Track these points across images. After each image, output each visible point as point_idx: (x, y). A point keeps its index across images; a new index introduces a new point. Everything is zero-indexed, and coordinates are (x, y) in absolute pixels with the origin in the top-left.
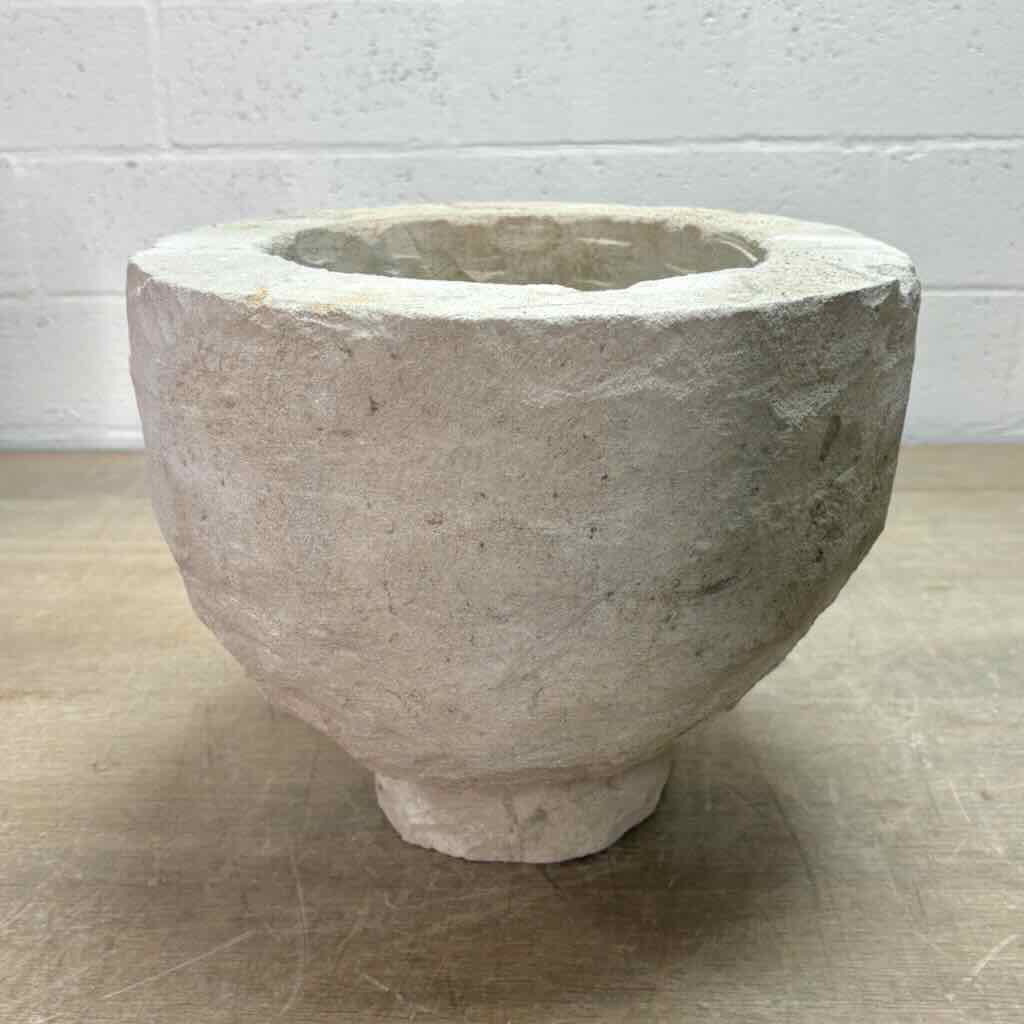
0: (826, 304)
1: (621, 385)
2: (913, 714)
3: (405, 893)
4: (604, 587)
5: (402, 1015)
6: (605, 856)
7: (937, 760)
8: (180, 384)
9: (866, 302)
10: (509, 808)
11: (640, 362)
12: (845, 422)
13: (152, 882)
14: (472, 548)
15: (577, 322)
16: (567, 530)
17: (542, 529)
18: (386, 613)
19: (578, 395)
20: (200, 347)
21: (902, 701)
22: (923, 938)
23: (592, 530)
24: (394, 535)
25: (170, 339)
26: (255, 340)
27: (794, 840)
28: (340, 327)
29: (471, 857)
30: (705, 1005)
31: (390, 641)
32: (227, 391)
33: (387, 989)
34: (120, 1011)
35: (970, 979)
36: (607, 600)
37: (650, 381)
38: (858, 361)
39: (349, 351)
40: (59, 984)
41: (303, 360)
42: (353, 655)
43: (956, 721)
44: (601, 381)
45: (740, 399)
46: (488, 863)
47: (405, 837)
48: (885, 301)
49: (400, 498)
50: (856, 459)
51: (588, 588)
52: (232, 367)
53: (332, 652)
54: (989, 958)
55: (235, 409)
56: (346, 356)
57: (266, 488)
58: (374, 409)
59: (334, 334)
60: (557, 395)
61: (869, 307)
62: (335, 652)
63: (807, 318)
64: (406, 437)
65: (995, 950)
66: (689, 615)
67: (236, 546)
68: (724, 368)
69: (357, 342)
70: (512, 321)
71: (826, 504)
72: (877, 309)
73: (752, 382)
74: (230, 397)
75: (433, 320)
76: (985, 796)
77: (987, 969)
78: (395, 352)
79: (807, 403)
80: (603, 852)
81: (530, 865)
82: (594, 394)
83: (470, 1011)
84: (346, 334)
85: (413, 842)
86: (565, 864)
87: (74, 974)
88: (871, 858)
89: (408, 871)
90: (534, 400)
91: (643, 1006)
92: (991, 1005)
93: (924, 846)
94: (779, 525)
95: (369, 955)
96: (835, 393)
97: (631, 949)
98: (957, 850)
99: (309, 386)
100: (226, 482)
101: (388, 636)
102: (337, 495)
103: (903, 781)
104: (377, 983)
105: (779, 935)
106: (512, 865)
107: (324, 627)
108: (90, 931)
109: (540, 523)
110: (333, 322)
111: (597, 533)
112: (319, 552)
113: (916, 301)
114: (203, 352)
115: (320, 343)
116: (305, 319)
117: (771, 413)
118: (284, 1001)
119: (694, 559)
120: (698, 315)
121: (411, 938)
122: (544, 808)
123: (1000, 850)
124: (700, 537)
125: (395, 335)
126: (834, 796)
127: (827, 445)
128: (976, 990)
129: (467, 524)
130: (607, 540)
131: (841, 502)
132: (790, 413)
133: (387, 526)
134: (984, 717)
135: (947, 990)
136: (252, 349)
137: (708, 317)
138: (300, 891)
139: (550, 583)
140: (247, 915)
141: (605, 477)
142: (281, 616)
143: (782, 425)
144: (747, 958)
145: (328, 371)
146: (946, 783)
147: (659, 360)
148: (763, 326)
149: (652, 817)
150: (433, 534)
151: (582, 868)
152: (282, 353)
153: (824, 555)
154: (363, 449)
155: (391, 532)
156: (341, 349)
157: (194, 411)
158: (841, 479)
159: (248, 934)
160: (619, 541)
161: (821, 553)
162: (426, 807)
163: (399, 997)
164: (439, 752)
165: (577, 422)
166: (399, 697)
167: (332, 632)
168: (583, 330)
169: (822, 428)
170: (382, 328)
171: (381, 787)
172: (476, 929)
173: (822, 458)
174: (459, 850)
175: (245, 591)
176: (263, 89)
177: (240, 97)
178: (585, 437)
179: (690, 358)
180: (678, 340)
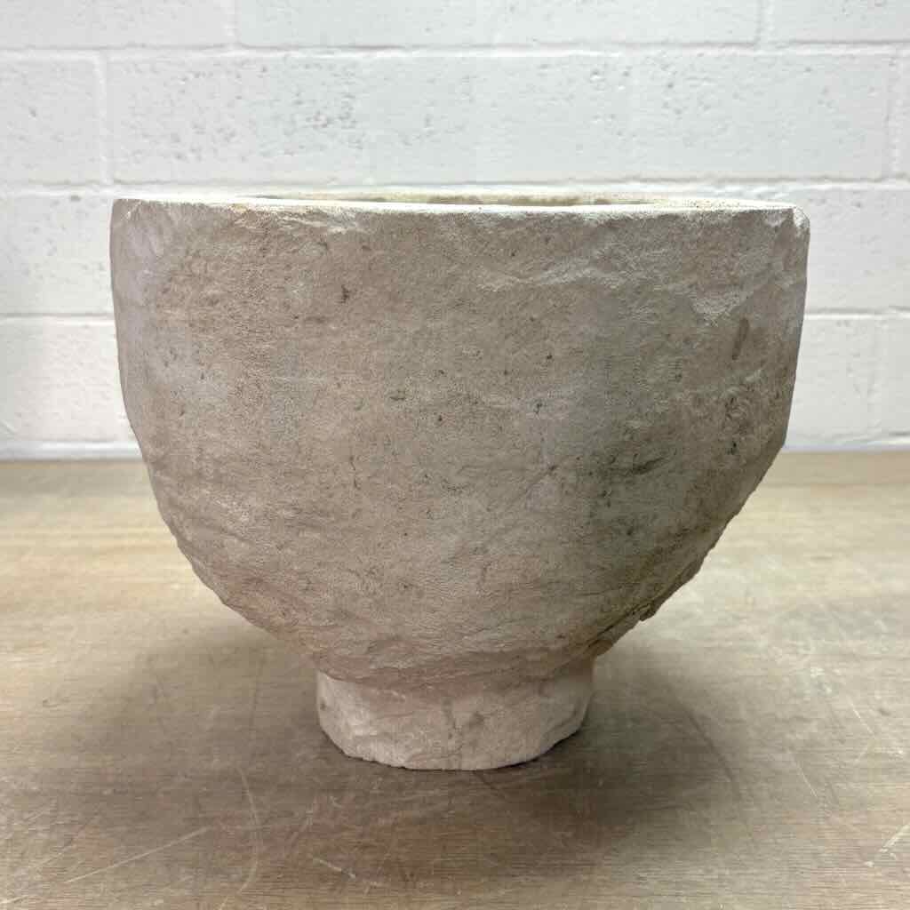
0: (736, 217)
1: (564, 273)
3: (351, 795)
4: (547, 460)
5: (357, 890)
6: (536, 763)
7: (836, 686)
8: (164, 292)
9: (767, 222)
10: (448, 714)
11: (580, 255)
12: (753, 326)
13: (108, 792)
14: (431, 421)
15: (525, 216)
16: (515, 405)
17: (494, 403)
18: (351, 488)
19: (526, 282)
22: (839, 820)
23: (538, 406)
24: (362, 412)
28: (318, 224)
29: (413, 765)
30: (642, 875)
31: (353, 517)
32: (211, 291)
33: (340, 870)
34: (84, 892)
35: (885, 850)
36: (550, 474)
37: (587, 271)
38: (763, 273)
39: (326, 245)
40: (22, 872)
41: (283, 255)
42: (316, 536)
44: (546, 270)
45: (665, 292)
48: (783, 224)
49: (367, 378)
50: (763, 362)
51: (536, 461)
52: (216, 268)
53: (298, 534)
54: (901, 834)
55: (219, 305)
56: (322, 249)
57: (244, 377)
58: (346, 296)
59: (313, 230)
60: (510, 281)
61: (768, 226)
62: (301, 535)
63: (719, 227)
64: (374, 322)
66: (622, 493)
67: (213, 435)
68: (652, 263)
69: (333, 236)
70: (470, 215)
71: (739, 399)
72: (776, 229)
74: (214, 296)
75: (400, 214)
76: (883, 712)
77: (900, 842)
78: (365, 244)
79: (721, 303)
80: (535, 760)
81: (468, 771)
82: (539, 282)
83: (421, 884)
84: (323, 229)
85: (354, 754)
86: (499, 770)
87: (37, 865)
88: (783, 760)
89: (353, 778)
90: (488, 284)
91: (585, 878)
92: (907, 870)
94: (698, 412)
95: (320, 844)
96: (743, 299)
97: (569, 834)
99: (288, 278)
100: (206, 376)
101: (351, 513)
102: (310, 378)
103: (807, 703)
104: (330, 865)
105: (707, 821)
106: (450, 772)
107: (293, 507)
108: (51, 831)
109: (493, 398)
110: (312, 220)
111: (542, 408)
112: (290, 432)
113: (807, 233)
114: (190, 257)
115: (299, 238)
116: (286, 218)
117: (691, 307)
118: (242, 881)
119: (627, 437)
120: (629, 215)
121: (360, 829)
122: (482, 713)
124: (631, 417)
125: (366, 230)
127: (737, 346)
128: (892, 858)
129: (427, 399)
130: (551, 415)
131: (751, 401)
132: (706, 310)
133: (355, 403)
134: (875, 654)
135: (865, 860)
137: (638, 218)
138: (250, 795)
139: (501, 454)
140: (201, 816)
141: (549, 357)
142: (251, 502)
143: (700, 319)
144: (677, 839)
145: (306, 263)
146: (847, 704)
147: (596, 253)
148: (683, 230)
150: (396, 408)
151: (514, 774)
152: (263, 250)
153: (738, 448)
154: (335, 334)
155: (359, 409)
156: (319, 244)
157: (178, 314)
158: (749, 379)
159: (203, 830)
160: (561, 417)
161: (735, 445)
162: (368, 716)
163: (353, 876)
164: (393, 632)
165: (524, 306)
166: (358, 575)
167: (299, 511)
168: (531, 224)
169: (733, 328)
170: (355, 223)
172: (422, 822)
173: (734, 357)
174: (400, 761)
175: (218, 480)
176: (198, 133)
177: (177, 140)
178: (532, 320)
179: (622, 252)
180: (612, 236)
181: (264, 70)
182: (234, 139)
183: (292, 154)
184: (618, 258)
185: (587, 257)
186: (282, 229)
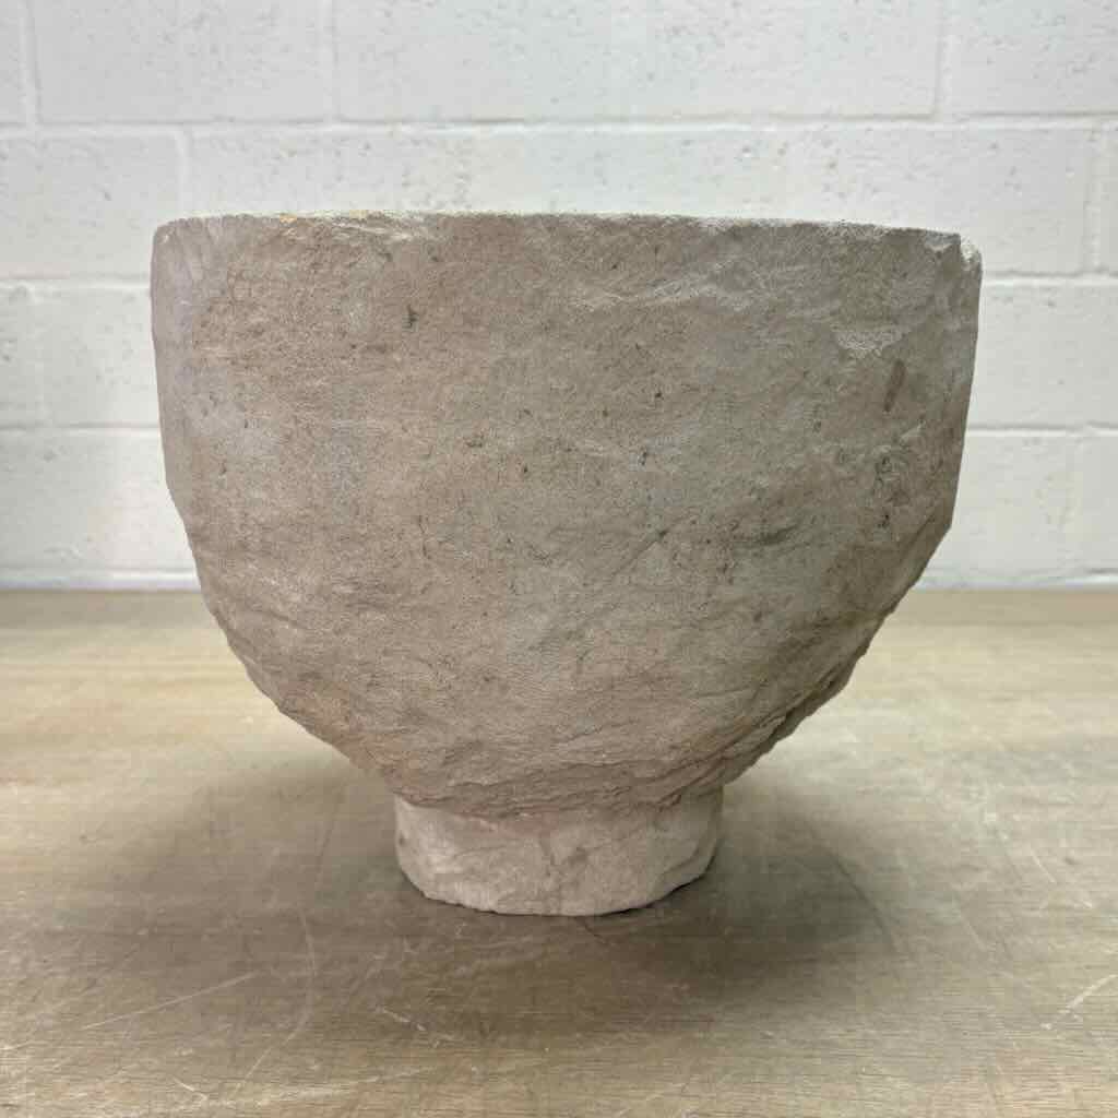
0: (887, 234)
1: (676, 292)
2: (984, 798)
4: (656, 523)
8: (204, 325)
9: (928, 244)
10: (546, 848)
11: (696, 270)
12: (911, 371)
13: (142, 933)
14: (514, 472)
15: (630, 220)
16: (616, 454)
17: (592, 450)
18: (419, 557)
19: (631, 300)
20: (229, 276)
21: (972, 788)
22: (1011, 977)
23: (645, 455)
24: (432, 461)
25: (197, 275)
26: (288, 256)
27: (861, 897)
28: (380, 231)
29: (503, 909)
30: (770, 1034)
31: (423, 592)
32: (255, 319)
33: (406, 1021)
34: (101, 1040)
35: (1068, 1012)
36: (660, 542)
37: (706, 288)
38: (923, 307)
39: (389, 256)
40: (31, 1016)
41: (338, 269)
42: (381, 617)
43: (1033, 803)
44: (655, 286)
45: (802, 319)
46: (522, 916)
48: (947, 250)
49: (437, 419)
50: (922, 418)
51: (641, 524)
52: (262, 290)
53: (358, 615)
54: (1087, 994)
55: (265, 335)
56: (384, 261)
57: (293, 420)
58: (412, 320)
59: (373, 238)
60: (610, 298)
61: (930, 250)
62: (362, 616)
63: (866, 244)
64: (446, 350)
65: (1093, 987)
66: (748, 568)
67: (257, 494)
68: (786, 282)
69: (397, 245)
70: (562, 216)
71: (893, 461)
72: (939, 254)
73: (814, 303)
74: (259, 325)
75: (478, 217)
76: (1069, 861)
77: (1086, 1002)
78: (435, 253)
79: (870, 339)
80: (649, 906)
82: (648, 300)
84: (386, 237)
85: (436, 897)
86: (607, 916)
88: (946, 912)
89: (432, 923)
90: (585, 302)
91: (700, 1035)
92: (1093, 1033)
94: (842, 471)
96: (899, 335)
97: (685, 987)
98: (1045, 904)
99: (344, 297)
100: (250, 424)
101: (420, 588)
102: (370, 421)
103: (977, 850)
104: (395, 1016)
105: (851, 975)
106: (549, 918)
107: (352, 581)
109: (590, 444)
110: (372, 226)
111: (649, 459)
112: (347, 487)
113: (978, 270)
114: (232, 280)
115: (357, 248)
116: (342, 225)
117: (832, 341)
118: (290, 1031)
119: (754, 497)
121: (436, 977)
122: (586, 846)
123: (1089, 904)
124: (759, 473)
125: (437, 236)
127: (891, 394)
128: (1075, 1020)
129: (510, 445)
130: (660, 467)
131: (908, 464)
132: (852, 345)
133: (421, 450)
134: (1063, 799)
135: (1041, 1021)
136: (285, 266)
138: (309, 939)
139: (599, 513)
140: (249, 960)
141: (659, 395)
142: (303, 576)
143: (844, 355)
144: (815, 995)
145: (365, 278)
146: (1026, 852)
147: (717, 266)
148: (823, 242)
150: (473, 457)
151: (626, 923)
152: (315, 265)
153: (891, 520)
154: (398, 366)
155: (428, 456)
156: (380, 254)
157: (220, 351)
158: (905, 437)
160: (674, 469)
161: (887, 517)
163: (420, 1028)
165: (628, 330)
166: (430, 665)
167: (358, 586)
168: (636, 229)
169: (886, 371)
170: (424, 228)
171: (402, 841)
172: (509, 971)
173: (887, 408)
174: (488, 901)
175: (266, 552)
178: (638, 347)
179: (748, 268)
180: (736, 247)
181: (368, 147)
184: (744, 273)
185: (705, 272)
186: (336, 238)
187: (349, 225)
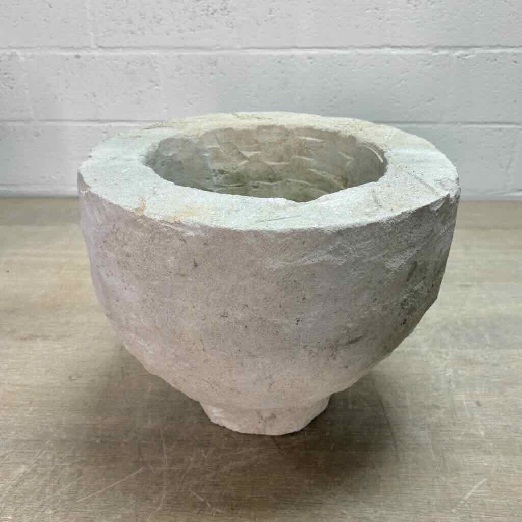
0: (412, 214)
1: (312, 258)
2: (448, 358)
3: (212, 449)
4: (303, 344)
5: (210, 514)
6: (302, 432)
7: (458, 384)
9: (432, 209)
10: (259, 413)
11: (322, 248)
12: (420, 263)
14: (242, 328)
15: (292, 231)
16: (286, 321)
17: (274, 321)
18: (202, 351)
19: (292, 263)
20: (114, 228)
21: (444, 350)
22: (444, 479)
23: (298, 321)
24: (206, 321)
25: (100, 222)
26: (139, 230)
27: (389, 425)
28: (180, 229)
30: (344, 512)
32: (128, 249)
33: (203, 500)
34: (86, 508)
35: (464, 502)
36: (304, 349)
37: (326, 257)
38: (428, 236)
39: (184, 240)
41: (162, 243)
43: (469, 362)
44: (303, 257)
45: (369, 262)
46: (249, 434)
47: (212, 420)
48: (442, 207)
49: (208, 305)
50: (424, 278)
51: (296, 345)
52: (129, 240)
53: (177, 363)
54: (473, 491)
55: (131, 258)
56: (183, 242)
57: (146, 295)
58: (196, 266)
59: (177, 232)
60: (282, 264)
61: (434, 211)
62: (179, 363)
63: (403, 221)
64: (211, 278)
65: (476, 487)
66: (342, 352)
68: (362, 249)
69: (188, 237)
70: (262, 231)
71: (409, 299)
72: (438, 210)
73: (375, 254)
74: (128, 252)
75: (224, 229)
76: (478, 404)
77: (471, 496)
78: (205, 242)
79: (401, 259)
80: (302, 430)
81: (268, 436)
82: (300, 263)
83: (239, 512)
84: (183, 233)
85: (215, 422)
86: (284, 436)
88: (423, 436)
89: (213, 438)
90: (271, 266)
91: (317, 512)
92: (472, 515)
93: (448, 431)
95: (195, 482)
96: (415, 252)
97: (312, 482)
98: (463, 433)
99: (165, 254)
100: (127, 288)
102: (178, 301)
103: (440, 395)
104: (198, 497)
105: (379, 476)
106: (260, 436)
109: (274, 318)
110: (176, 226)
111: (300, 322)
114: (115, 230)
115: (170, 236)
116: (163, 224)
117: (384, 267)
118: (158, 505)
119: (345, 332)
120: (350, 226)
121: (214, 473)
122: (275, 413)
123: (482, 433)
124: (348, 322)
125: (206, 235)
126: (408, 402)
127: (410, 274)
128: (466, 507)
129: (239, 318)
130: (304, 325)
131: (416, 298)
132: (393, 265)
133: (202, 317)
134: (481, 360)
135: (452, 508)
136: (139, 234)
137: (355, 227)
138: (164, 447)
140: (141, 459)
141: (304, 298)
142: (154, 346)
143: (388, 271)
144: (364, 488)
145: (174, 249)
146: (461, 397)
147: (331, 247)
148: (381, 229)
149: (325, 412)
150: (223, 321)
151: (293, 438)
152: (152, 238)
153: (407, 321)
154: (191, 282)
155: (204, 319)
156: (181, 239)
157: (112, 255)
158: (416, 288)
159: (141, 470)
160: (310, 325)
161: (405, 320)
163: (208, 504)
165: (291, 275)
166: (208, 383)
168: (295, 235)
169: (408, 268)
170: (200, 231)
172: (243, 470)
173: (408, 280)
174: (236, 428)
175: (137, 333)
176: (142, 18)
177: (130, 22)
178: (295, 281)
179: (346, 246)
180: (340, 238)
182: (161, 23)
183: (194, 31)
184: (343, 249)
185: (326, 250)
186: (161, 230)
187: (166, 225)
